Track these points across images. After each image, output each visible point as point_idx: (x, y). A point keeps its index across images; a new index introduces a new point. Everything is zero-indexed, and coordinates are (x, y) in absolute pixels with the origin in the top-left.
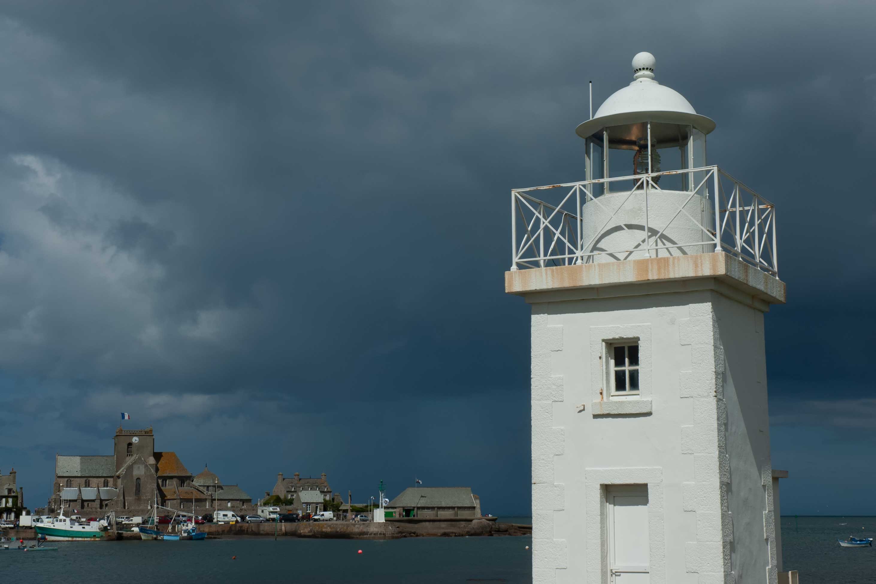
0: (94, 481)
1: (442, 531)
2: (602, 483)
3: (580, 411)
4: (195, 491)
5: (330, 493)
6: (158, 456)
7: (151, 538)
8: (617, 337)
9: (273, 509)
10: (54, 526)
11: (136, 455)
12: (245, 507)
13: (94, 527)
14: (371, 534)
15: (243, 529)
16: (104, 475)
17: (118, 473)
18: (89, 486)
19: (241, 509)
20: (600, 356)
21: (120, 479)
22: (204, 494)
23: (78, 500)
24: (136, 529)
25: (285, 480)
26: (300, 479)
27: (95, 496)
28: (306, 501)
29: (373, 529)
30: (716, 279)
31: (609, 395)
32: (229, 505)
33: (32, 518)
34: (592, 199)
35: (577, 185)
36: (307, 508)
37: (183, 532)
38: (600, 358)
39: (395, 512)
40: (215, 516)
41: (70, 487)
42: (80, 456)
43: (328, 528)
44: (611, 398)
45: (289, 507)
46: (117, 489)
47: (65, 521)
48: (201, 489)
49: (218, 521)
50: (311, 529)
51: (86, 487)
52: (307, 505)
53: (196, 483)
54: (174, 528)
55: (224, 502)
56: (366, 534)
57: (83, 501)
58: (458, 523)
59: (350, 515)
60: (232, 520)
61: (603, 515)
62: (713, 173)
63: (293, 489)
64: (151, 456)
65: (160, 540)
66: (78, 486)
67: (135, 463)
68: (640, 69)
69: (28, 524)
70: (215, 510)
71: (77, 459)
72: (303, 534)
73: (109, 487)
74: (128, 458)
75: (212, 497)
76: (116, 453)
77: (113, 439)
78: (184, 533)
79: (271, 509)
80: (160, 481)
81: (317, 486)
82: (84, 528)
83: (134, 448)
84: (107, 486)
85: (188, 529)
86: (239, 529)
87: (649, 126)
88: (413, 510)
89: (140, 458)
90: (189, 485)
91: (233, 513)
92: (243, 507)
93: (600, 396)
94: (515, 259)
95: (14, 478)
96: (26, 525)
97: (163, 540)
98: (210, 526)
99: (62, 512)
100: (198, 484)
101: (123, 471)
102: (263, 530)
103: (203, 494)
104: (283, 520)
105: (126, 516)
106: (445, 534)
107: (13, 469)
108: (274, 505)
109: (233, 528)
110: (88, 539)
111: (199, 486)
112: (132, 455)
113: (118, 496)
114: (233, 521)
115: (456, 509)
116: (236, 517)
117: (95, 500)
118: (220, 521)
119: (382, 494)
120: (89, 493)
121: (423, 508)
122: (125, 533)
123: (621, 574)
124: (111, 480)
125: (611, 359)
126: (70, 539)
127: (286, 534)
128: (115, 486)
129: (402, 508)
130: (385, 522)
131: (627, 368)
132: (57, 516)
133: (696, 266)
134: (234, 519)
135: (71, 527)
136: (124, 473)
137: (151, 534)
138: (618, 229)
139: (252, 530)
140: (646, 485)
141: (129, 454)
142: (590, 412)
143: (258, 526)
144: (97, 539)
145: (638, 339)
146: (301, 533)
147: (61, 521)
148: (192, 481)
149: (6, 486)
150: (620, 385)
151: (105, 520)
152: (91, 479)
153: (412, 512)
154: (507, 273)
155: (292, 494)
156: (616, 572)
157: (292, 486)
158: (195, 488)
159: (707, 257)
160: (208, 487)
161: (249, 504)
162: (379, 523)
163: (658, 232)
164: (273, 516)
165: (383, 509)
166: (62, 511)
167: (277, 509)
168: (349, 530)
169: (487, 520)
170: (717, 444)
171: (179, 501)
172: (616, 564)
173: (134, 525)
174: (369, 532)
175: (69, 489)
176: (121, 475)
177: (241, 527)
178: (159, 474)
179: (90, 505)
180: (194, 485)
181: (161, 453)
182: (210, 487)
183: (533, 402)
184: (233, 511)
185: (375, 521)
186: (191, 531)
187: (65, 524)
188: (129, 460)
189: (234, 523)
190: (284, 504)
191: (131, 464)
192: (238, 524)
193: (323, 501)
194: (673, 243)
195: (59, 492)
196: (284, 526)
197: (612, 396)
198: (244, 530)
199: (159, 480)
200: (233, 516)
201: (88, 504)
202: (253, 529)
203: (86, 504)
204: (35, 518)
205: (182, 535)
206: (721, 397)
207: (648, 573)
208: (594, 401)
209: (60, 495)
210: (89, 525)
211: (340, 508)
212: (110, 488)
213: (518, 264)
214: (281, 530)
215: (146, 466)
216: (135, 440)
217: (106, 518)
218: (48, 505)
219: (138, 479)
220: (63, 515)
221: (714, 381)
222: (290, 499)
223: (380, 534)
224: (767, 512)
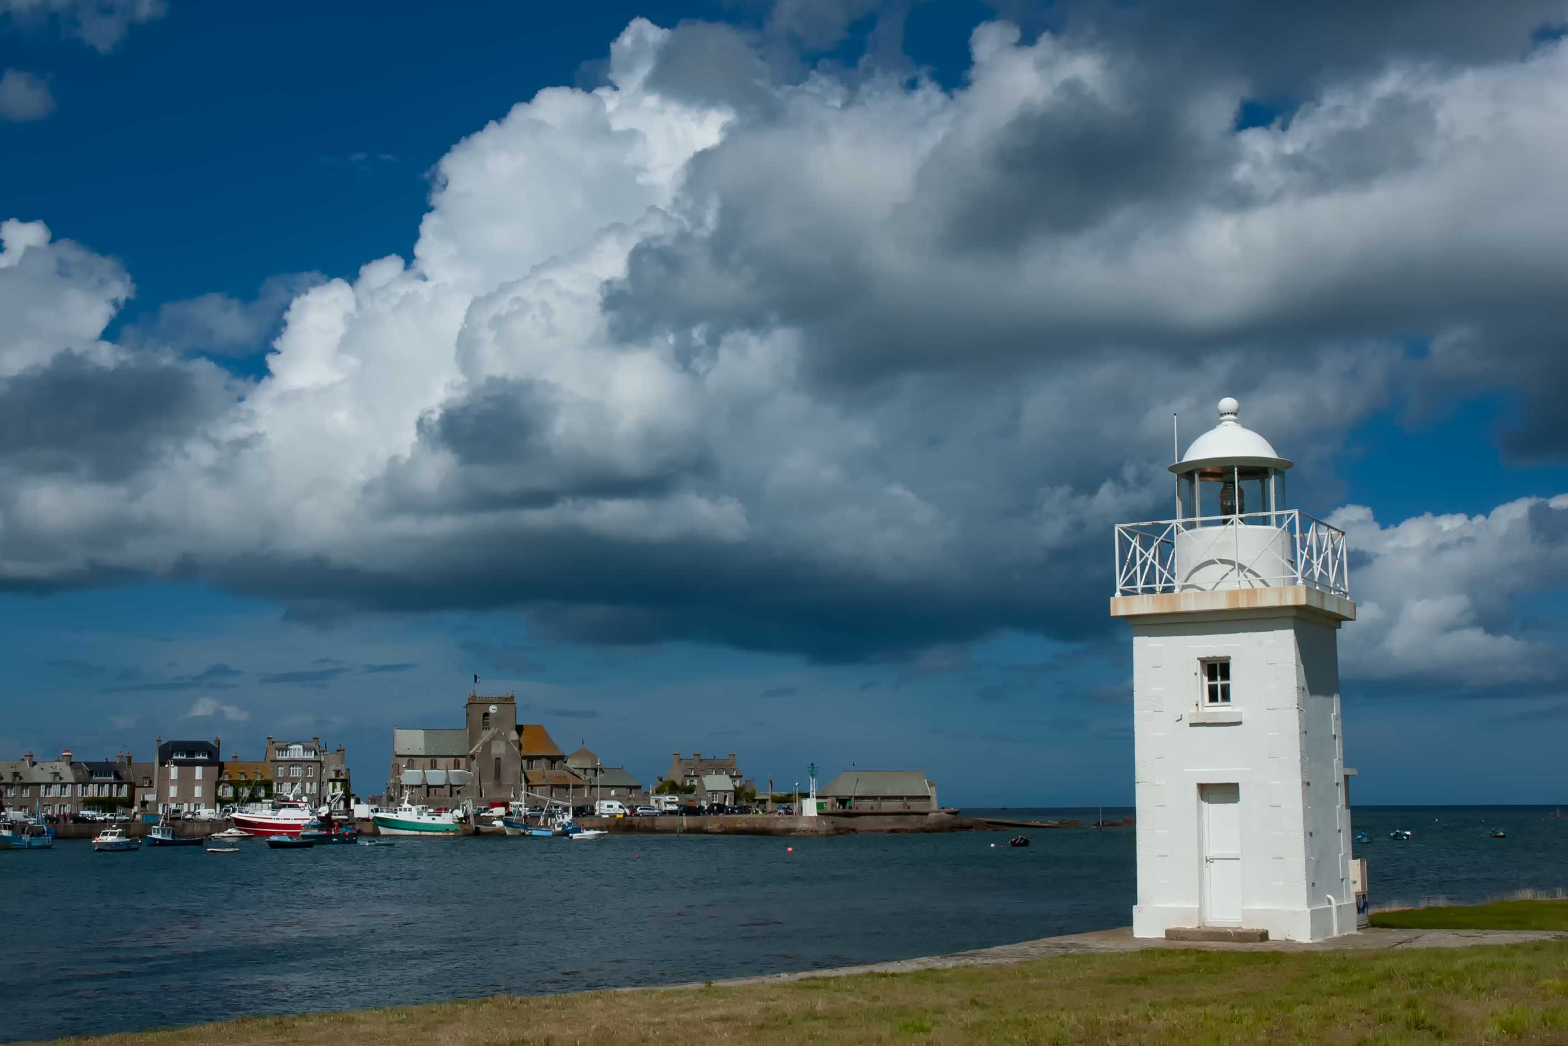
0: (441, 761)
1: (889, 827)
2: (1199, 782)
3: (1178, 721)
4: (570, 777)
5: (740, 779)
6: (520, 729)
7: (518, 834)
8: (1211, 656)
9: (670, 798)
10: (397, 816)
11: (493, 729)
12: (634, 795)
13: (446, 819)
14: (800, 831)
15: (633, 824)
16: (455, 754)
17: (471, 752)
18: (435, 768)
19: (628, 799)
20: (1196, 672)
21: (475, 761)
22: (580, 779)
23: (423, 786)
24: (499, 824)
25: (681, 761)
26: (701, 760)
27: (444, 782)
28: (711, 789)
29: (802, 825)
30: (1298, 608)
31: (1204, 706)
32: (613, 792)
33: (369, 808)
34: (1183, 531)
35: (1174, 522)
36: (713, 797)
37: (556, 825)
38: (1196, 674)
39: (826, 803)
40: (597, 808)
41: (412, 769)
42: (423, 729)
43: (744, 823)
44: (1205, 708)
45: (691, 796)
46: (470, 771)
47: (410, 810)
48: (577, 772)
49: (600, 813)
50: (721, 825)
51: (432, 768)
52: (713, 794)
53: (571, 764)
54: (546, 821)
55: (606, 789)
56: (793, 832)
57: (429, 787)
58: (908, 817)
59: (770, 806)
60: (619, 812)
61: (1199, 811)
62: (1294, 517)
63: (693, 772)
64: (513, 730)
65: (527, 835)
66: (422, 768)
67: (493, 738)
68: (1225, 414)
69: (365, 815)
70: (596, 800)
71: (421, 733)
72: (710, 831)
73: (461, 769)
74: (484, 732)
75: (591, 783)
76: (468, 726)
77: (464, 707)
78: (558, 827)
79: (668, 798)
80: (525, 762)
81: (724, 769)
82: (434, 819)
83: (491, 720)
84: (459, 768)
85: (562, 822)
86: (629, 823)
87: (1236, 469)
88: (850, 800)
89: (499, 733)
90: (560, 768)
91: (621, 804)
92: (631, 796)
93: (1197, 707)
94: (1119, 586)
95: (343, 757)
96: (362, 817)
97: (531, 835)
98: (591, 820)
99: (407, 799)
100: (572, 766)
101: (478, 749)
102: (659, 826)
103: (578, 779)
104: (685, 813)
105: (485, 807)
106: (893, 831)
107: (340, 745)
108: (670, 794)
109: (621, 823)
110: (440, 834)
111: (575, 768)
112: (489, 728)
113: (473, 781)
114: (620, 814)
115: (905, 799)
116: (624, 809)
117: (444, 785)
118: (603, 814)
119: (813, 780)
120: (436, 777)
121: (862, 798)
122: (483, 828)
123: (1215, 861)
124: (463, 761)
125: (1205, 676)
126: (417, 833)
127: (689, 831)
128: (468, 768)
129: (835, 798)
130: (817, 815)
131: (1219, 682)
132: (401, 804)
133: (1281, 596)
134: (622, 811)
135: (419, 818)
136: (480, 751)
137: (519, 828)
138: (1211, 562)
139: (645, 826)
140: (1237, 784)
141: (485, 727)
142: (1187, 720)
143: (653, 821)
144: (451, 834)
145: (1229, 658)
146: (708, 830)
147: (405, 810)
148: (566, 762)
149: (333, 767)
150: (1213, 697)
151: (460, 810)
152: (437, 759)
153: (848, 802)
154: (1112, 598)
155: (692, 779)
156: (1210, 859)
157: (692, 769)
158: (569, 771)
159: (1290, 588)
160: (585, 769)
161: (638, 790)
162: (810, 817)
163: (1246, 567)
164: (670, 807)
165: (815, 799)
166: (407, 797)
167: (674, 799)
168: (771, 826)
169: (947, 813)
170: (1299, 750)
171: (549, 788)
172: (1210, 853)
173: (495, 818)
174: (797, 829)
175: (411, 771)
176: (476, 754)
177: (631, 821)
178: (524, 753)
179: (437, 792)
180: (568, 767)
181: (522, 726)
182: (588, 770)
183: (1136, 712)
184: (620, 801)
185: (804, 815)
186: (567, 825)
187: (411, 814)
188: (486, 735)
189: (621, 816)
190: (683, 793)
191: (488, 740)
192: (626, 818)
193: (733, 789)
194: (1257, 575)
195: (398, 775)
196: (686, 821)
197: (1206, 707)
198: (634, 826)
199: (523, 761)
200: (620, 807)
201: (435, 791)
202: (646, 824)
203: (432, 790)
204: (373, 808)
205: (554, 828)
206: (1302, 709)
207: (1239, 859)
208: (1191, 712)
209: (401, 779)
210: (440, 816)
211: (755, 798)
212: (462, 771)
213: (1121, 591)
214: (682, 825)
215: (508, 743)
216: (493, 709)
217: (461, 807)
218: (386, 791)
219: (498, 759)
220: (409, 802)
221: (1296, 695)
222: (689, 786)
223: (811, 831)
224: (1340, 806)
